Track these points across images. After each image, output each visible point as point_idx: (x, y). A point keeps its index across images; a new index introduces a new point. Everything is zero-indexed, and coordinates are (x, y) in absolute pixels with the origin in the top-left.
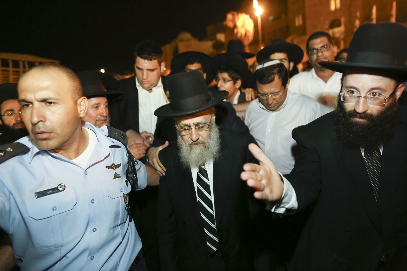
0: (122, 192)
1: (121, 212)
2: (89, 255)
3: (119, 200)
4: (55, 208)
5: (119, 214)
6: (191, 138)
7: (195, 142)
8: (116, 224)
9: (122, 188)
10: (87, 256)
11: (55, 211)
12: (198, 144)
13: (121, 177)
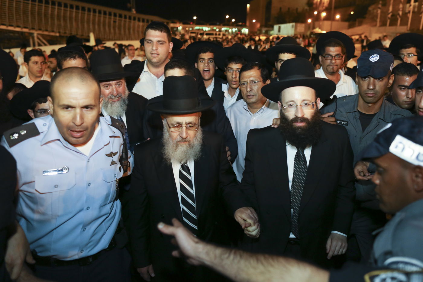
0: (115, 177)
1: (111, 193)
2: (83, 227)
3: (112, 184)
4: (56, 186)
5: (110, 195)
6: (181, 136)
7: (184, 140)
8: (105, 203)
9: (116, 174)
10: (81, 228)
11: (56, 188)
12: (185, 142)
13: (116, 163)
